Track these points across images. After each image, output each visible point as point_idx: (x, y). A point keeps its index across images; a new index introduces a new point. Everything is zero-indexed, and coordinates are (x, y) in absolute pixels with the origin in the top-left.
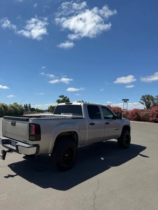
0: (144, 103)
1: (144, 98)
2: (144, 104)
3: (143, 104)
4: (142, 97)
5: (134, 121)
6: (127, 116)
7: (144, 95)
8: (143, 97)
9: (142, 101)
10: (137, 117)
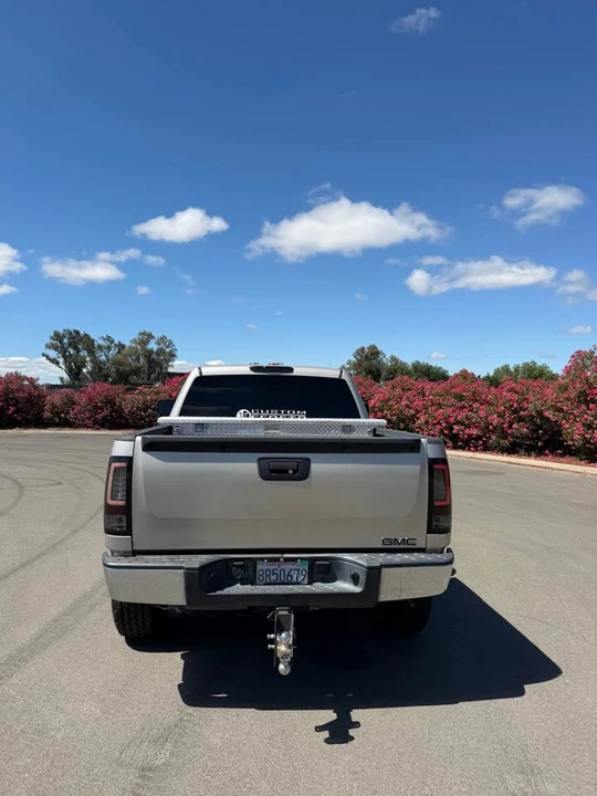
0: (61, 360)
1: (61, 342)
2: (61, 364)
3: (57, 363)
4: (52, 338)
5: (98, 429)
6: (68, 413)
7: (61, 331)
8: (57, 336)
9: (53, 354)
10: (111, 416)
